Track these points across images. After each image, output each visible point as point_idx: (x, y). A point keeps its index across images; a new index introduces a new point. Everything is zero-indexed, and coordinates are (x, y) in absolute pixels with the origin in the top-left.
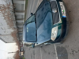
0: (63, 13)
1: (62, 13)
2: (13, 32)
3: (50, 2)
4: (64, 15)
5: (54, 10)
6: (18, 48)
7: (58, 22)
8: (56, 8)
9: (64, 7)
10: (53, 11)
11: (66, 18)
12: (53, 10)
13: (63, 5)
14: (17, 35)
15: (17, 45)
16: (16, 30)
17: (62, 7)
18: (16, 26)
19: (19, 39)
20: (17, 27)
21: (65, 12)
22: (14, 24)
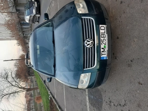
0: (103, 52)
1: (102, 50)
2: (9, 21)
3: (82, 19)
4: (104, 56)
5: (88, 43)
6: (23, 51)
7: (91, 67)
8: (91, 38)
9: (106, 38)
10: (86, 45)
11: (106, 60)
12: (86, 42)
13: (105, 34)
14: (18, 26)
15: (19, 44)
16: (15, 17)
17: (102, 39)
18: (14, 9)
19: (23, 34)
20: (17, 10)
21: (106, 49)
22: (10, 5)
